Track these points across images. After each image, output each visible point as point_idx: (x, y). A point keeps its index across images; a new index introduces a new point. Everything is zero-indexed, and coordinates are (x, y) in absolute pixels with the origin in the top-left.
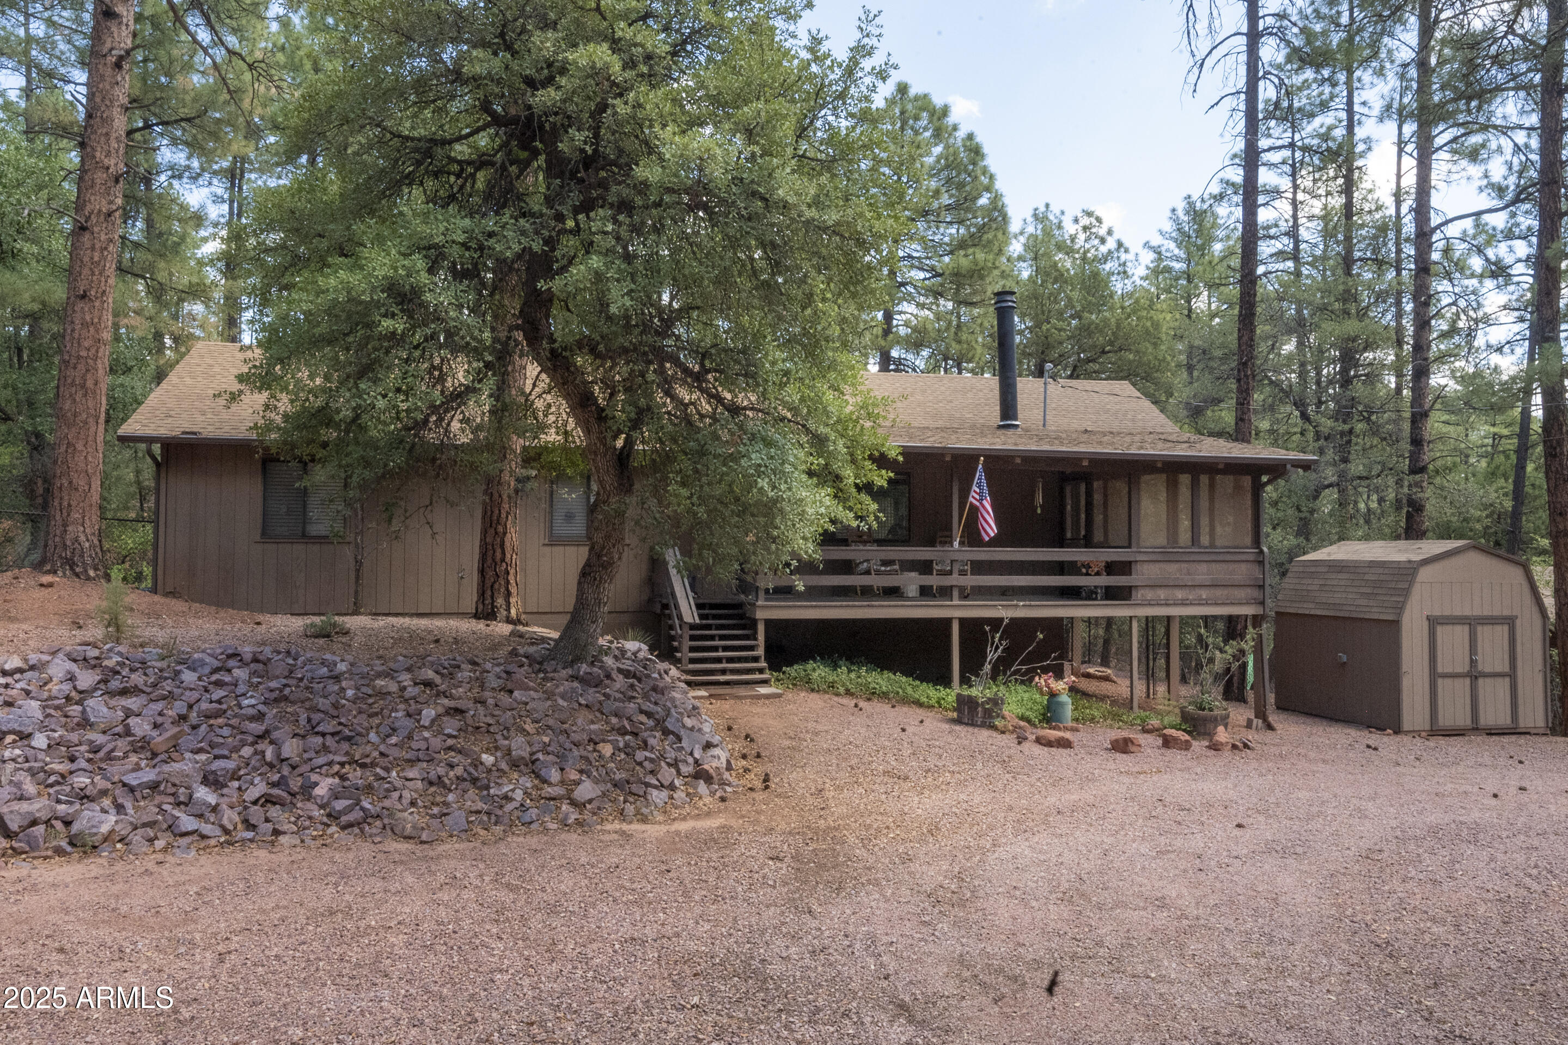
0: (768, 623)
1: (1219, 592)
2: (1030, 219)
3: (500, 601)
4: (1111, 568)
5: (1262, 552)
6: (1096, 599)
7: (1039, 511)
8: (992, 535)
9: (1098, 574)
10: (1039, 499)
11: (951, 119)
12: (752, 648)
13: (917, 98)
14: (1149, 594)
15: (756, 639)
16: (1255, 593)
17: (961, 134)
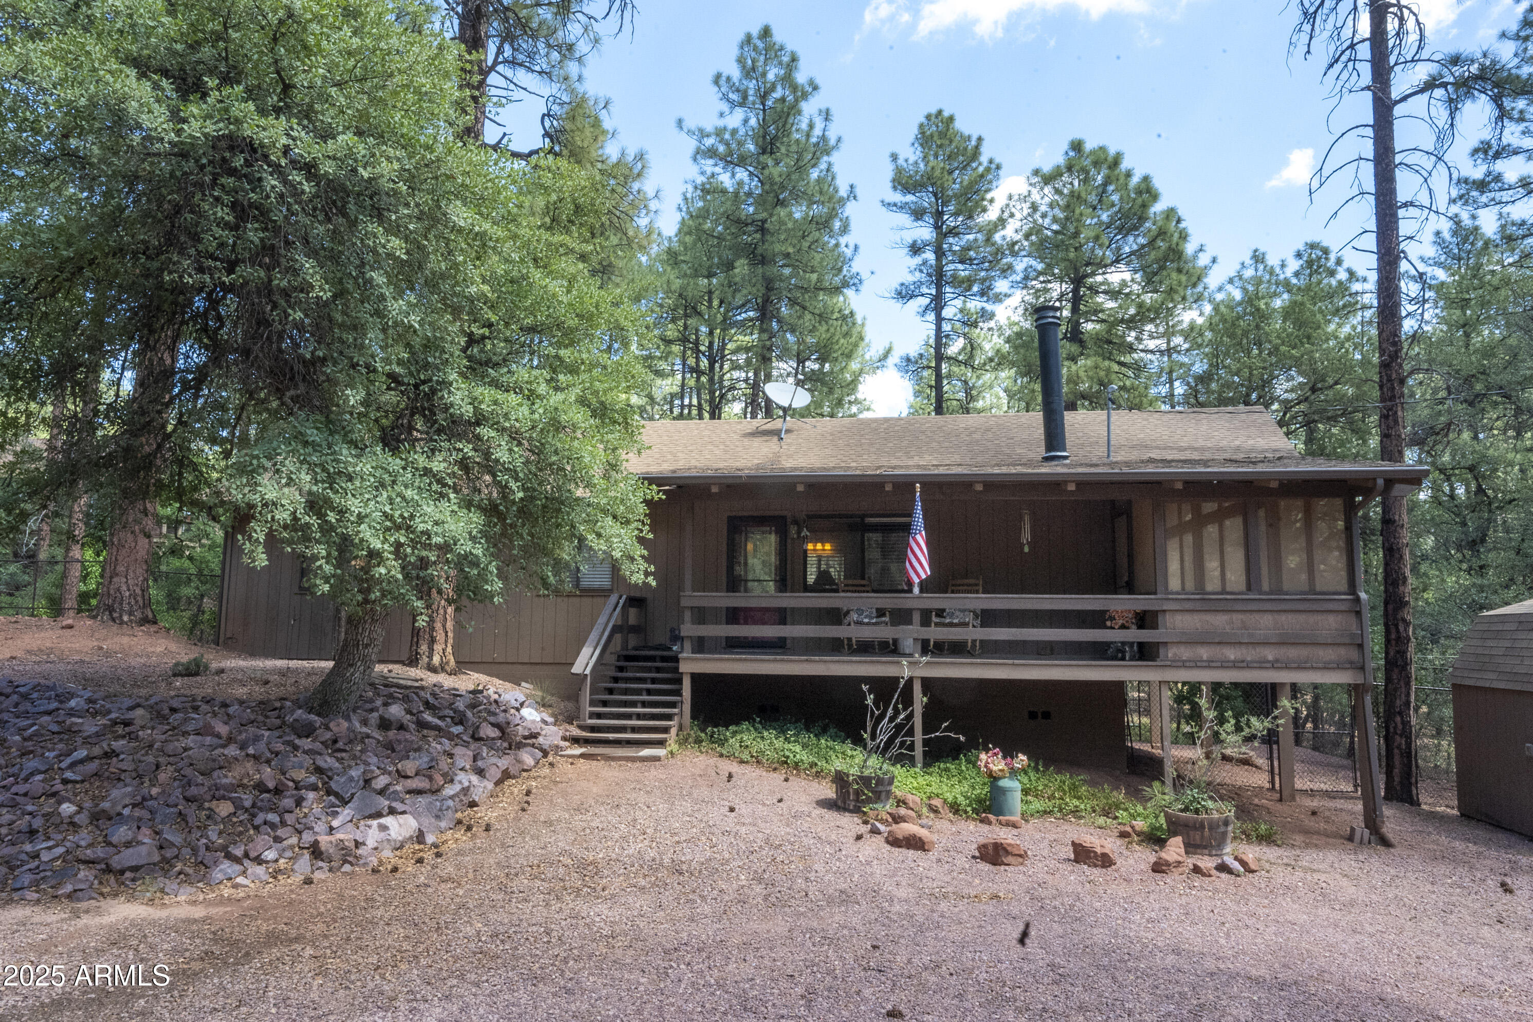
0: (695, 677)
1: (1293, 653)
2: (1248, 262)
3: (424, 648)
4: (1144, 620)
5: (1358, 600)
6: (1123, 659)
7: (1026, 549)
8: (924, 576)
9: (1123, 627)
10: (1026, 536)
11: (1125, 165)
12: (673, 705)
13: (1093, 152)
14: (1185, 653)
15: (681, 695)
16: (1354, 654)
17: (1135, 180)
